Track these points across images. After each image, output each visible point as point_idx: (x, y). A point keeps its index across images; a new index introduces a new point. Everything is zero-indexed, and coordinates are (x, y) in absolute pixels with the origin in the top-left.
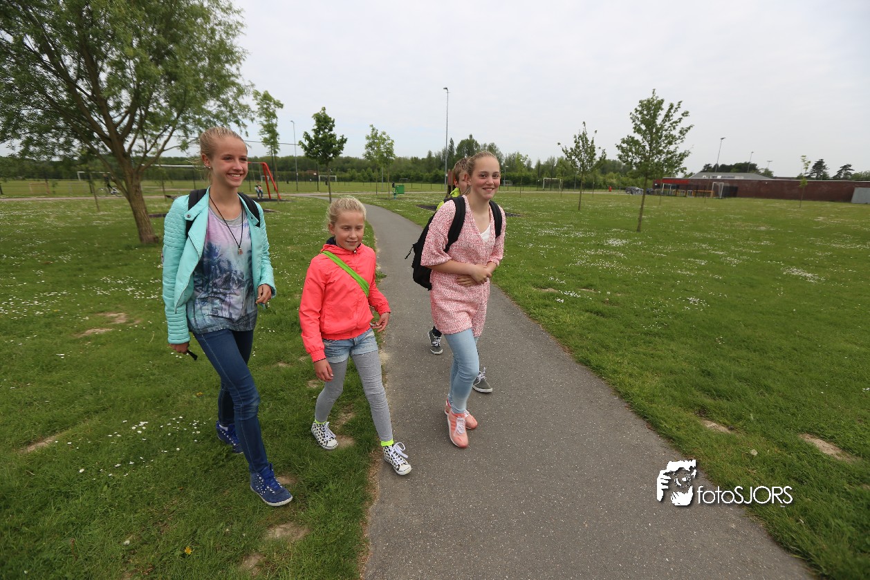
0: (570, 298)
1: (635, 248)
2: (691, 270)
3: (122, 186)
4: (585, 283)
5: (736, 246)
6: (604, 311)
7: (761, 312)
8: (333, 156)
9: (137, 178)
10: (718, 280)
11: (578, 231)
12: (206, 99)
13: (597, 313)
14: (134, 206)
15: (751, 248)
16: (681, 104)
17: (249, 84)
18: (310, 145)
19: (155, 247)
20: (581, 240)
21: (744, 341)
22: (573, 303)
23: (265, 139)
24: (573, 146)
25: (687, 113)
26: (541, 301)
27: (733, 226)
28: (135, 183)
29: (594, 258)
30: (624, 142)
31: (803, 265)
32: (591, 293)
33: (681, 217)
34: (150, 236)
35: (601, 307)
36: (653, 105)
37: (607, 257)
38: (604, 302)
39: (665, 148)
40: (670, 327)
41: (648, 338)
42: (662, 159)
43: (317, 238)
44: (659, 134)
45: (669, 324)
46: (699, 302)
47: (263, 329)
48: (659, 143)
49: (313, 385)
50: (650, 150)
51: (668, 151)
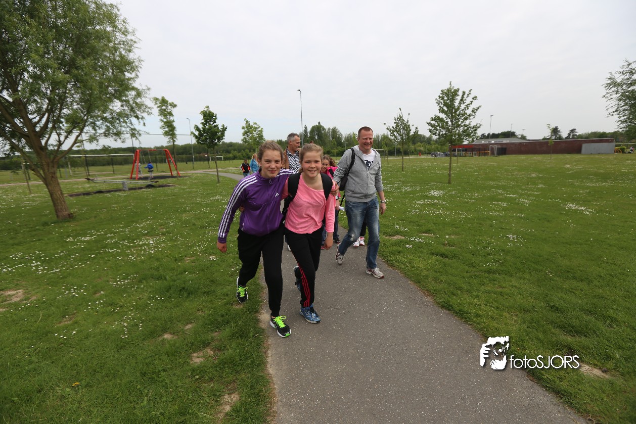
0: (416, 243)
1: (451, 196)
2: (498, 211)
3: (40, 174)
4: (424, 229)
5: (523, 190)
6: (446, 253)
7: (567, 243)
8: (218, 142)
9: (53, 167)
10: (521, 218)
11: (406, 186)
12: (112, 101)
13: (443, 255)
14: (50, 189)
15: (533, 191)
16: (472, 91)
17: (146, 88)
18: (199, 134)
19: (69, 222)
20: (410, 193)
21: (568, 272)
22: (419, 247)
23: (166, 131)
24: (394, 125)
25: (476, 97)
26: (394, 248)
27: (512, 175)
28: (52, 170)
29: (424, 206)
30: (432, 120)
31: (574, 200)
32: (431, 236)
33: (475, 171)
34: (65, 213)
35: (442, 249)
36: (452, 93)
37: (434, 205)
38: (444, 245)
39: (462, 122)
40: (505, 264)
41: (491, 276)
42: (461, 131)
43: (207, 206)
44: (458, 113)
45: (503, 261)
46: (517, 238)
47: (152, 297)
48: (458, 119)
49: (197, 359)
50: (452, 125)
51: (464, 125)
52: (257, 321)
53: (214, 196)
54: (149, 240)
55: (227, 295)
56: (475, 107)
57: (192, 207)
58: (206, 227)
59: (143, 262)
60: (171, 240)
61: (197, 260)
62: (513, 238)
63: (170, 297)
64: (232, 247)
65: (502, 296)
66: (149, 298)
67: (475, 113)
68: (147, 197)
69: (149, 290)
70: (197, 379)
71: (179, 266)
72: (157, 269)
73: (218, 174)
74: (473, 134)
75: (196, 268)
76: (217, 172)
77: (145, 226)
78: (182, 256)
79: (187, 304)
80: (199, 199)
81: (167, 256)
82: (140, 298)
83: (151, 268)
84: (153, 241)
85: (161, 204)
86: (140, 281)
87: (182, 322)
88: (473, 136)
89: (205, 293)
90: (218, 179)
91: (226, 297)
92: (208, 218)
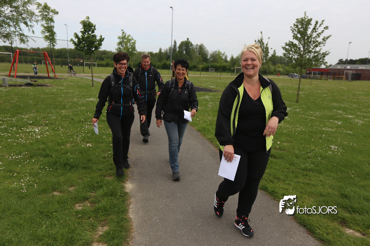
2: (331, 128)
5: (361, 112)
6: (276, 154)
8: (95, 50)
10: (349, 134)
16: (324, 22)
18: (78, 42)
21: (368, 175)
23: (46, 36)
25: (328, 27)
27: (359, 99)
30: (287, 45)
33: (325, 93)
36: (305, 22)
38: (276, 149)
39: (313, 49)
40: (319, 165)
41: (305, 173)
42: (312, 56)
43: (83, 105)
44: (309, 40)
45: (318, 163)
46: (338, 148)
47: (42, 168)
48: (309, 46)
49: (78, 207)
50: (304, 51)
51: (315, 51)
52: (123, 187)
53: (89, 98)
54: (35, 128)
55: (101, 170)
56: (326, 36)
57: (70, 105)
58: (83, 122)
59: (32, 144)
60: (53, 129)
61: (77, 146)
62: (335, 149)
63: (57, 169)
64: (105, 138)
65: (309, 185)
66: (40, 169)
67: (325, 41)
68: (28, 93)
69: (40, 164)
70: (80, 217)
71: (62, 149)
72: (44, 150)
73: (92, 78)
74: (321, 60)
75: (76, 151)
76: (92, 77)
77: (30, 117)
78: (64, 142)
79: (69, 174)
80: (75, 99)
81: (52, 141)
82: (32, 168)
83: (39, 149)
84: (38, 129)
85: (42, 100)
86: (31, 157)
87: (67, 185)
88: (321, 62)
89: (84, 168)
90: (93, 83)
91: (100, 172)
92: (84, 115)
